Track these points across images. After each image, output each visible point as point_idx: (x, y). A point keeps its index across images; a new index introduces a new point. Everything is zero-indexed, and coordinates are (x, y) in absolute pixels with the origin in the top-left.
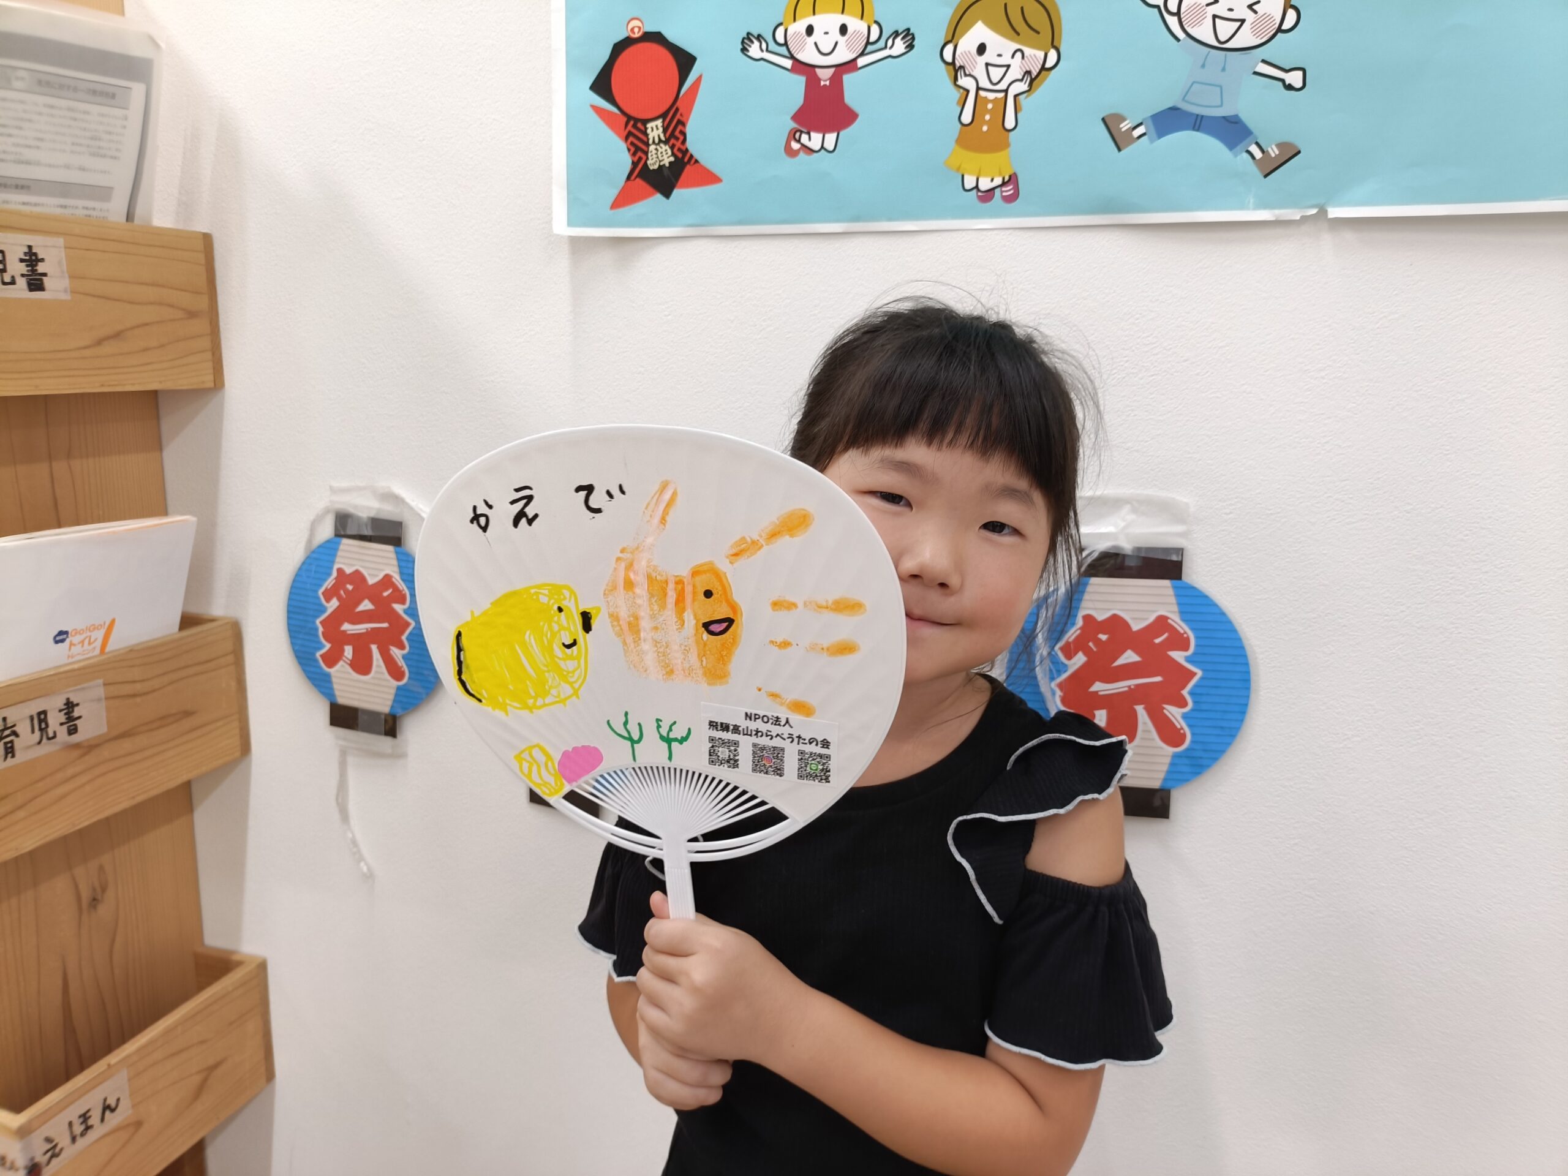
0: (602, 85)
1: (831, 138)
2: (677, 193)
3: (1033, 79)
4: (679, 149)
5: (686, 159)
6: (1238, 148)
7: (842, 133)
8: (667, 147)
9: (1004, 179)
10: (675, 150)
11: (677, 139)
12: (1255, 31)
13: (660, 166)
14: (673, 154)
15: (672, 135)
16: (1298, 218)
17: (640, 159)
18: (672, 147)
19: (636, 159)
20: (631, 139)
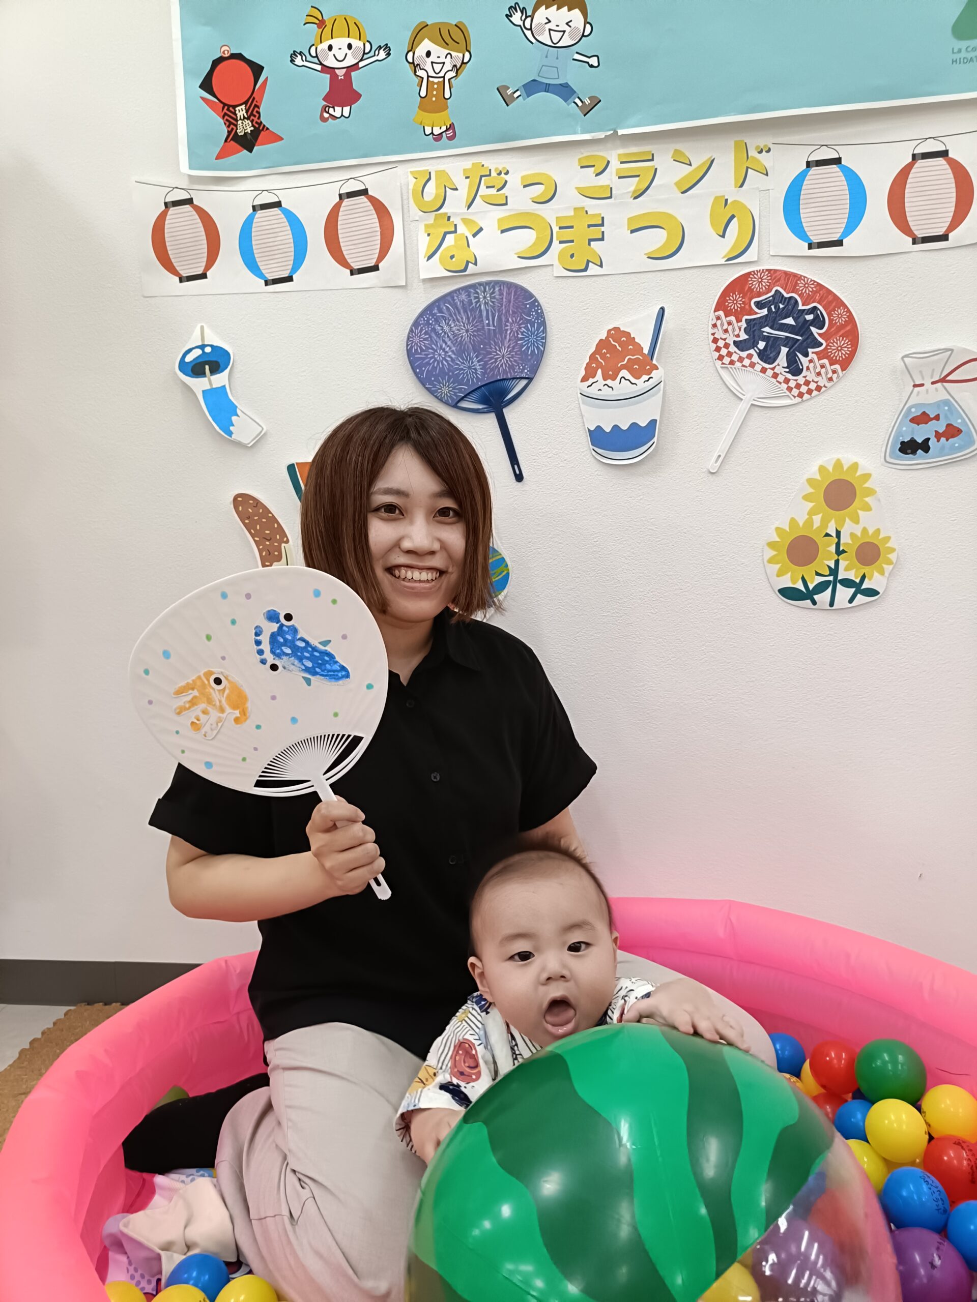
0: (207, 85)
1: (346, 110)
2: (256, 148)
3: (457, 69)
4: (257, 123)
5: (261, 128)
6: (570, 100)
7: (353, 106)
8: (249, 121)
9: (447, 127)
10: (254, 123)
11: (255, 116)
12: (571, 38)
13: (245, 133)
14: (253, 126)
15: (252, 114)
16: (603, 137)
17: (232, 129)
18: (252, 122)
19: (230, 129)
20: (226, 117)
